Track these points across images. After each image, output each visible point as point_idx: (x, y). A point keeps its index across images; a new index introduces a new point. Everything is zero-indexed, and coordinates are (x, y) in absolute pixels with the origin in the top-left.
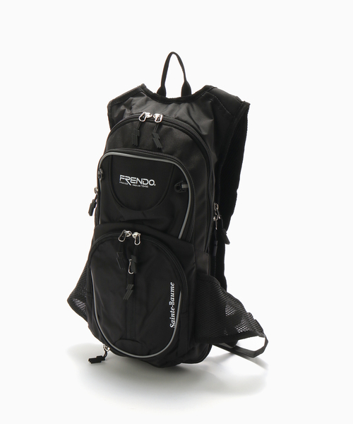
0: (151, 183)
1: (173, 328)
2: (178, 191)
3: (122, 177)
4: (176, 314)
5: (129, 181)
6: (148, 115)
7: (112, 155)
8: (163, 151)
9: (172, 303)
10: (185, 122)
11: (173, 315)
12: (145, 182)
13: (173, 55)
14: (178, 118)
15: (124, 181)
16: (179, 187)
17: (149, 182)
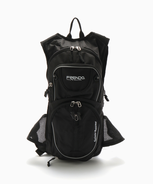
0: (82, 78)
1: (95, 142)
2: (96, 80)
3: (67, 77)
4: (97, 135)
5: (72, 78)
6: (73, 47)
7: (61, 68)
8: (85, 63)
9: (95, 131)
10: (89, 49)
11: (95, 136)
12: (80, 78)
13: (75, 19)
14: (85, 48)
15: (70, 79)
16: (96, 79)
17: (81, 78)
